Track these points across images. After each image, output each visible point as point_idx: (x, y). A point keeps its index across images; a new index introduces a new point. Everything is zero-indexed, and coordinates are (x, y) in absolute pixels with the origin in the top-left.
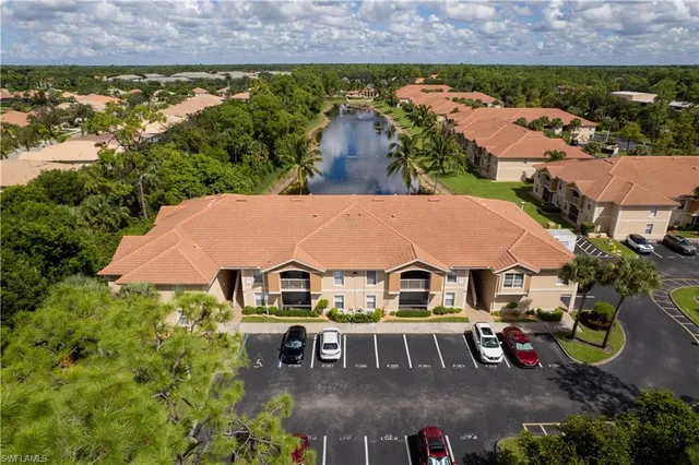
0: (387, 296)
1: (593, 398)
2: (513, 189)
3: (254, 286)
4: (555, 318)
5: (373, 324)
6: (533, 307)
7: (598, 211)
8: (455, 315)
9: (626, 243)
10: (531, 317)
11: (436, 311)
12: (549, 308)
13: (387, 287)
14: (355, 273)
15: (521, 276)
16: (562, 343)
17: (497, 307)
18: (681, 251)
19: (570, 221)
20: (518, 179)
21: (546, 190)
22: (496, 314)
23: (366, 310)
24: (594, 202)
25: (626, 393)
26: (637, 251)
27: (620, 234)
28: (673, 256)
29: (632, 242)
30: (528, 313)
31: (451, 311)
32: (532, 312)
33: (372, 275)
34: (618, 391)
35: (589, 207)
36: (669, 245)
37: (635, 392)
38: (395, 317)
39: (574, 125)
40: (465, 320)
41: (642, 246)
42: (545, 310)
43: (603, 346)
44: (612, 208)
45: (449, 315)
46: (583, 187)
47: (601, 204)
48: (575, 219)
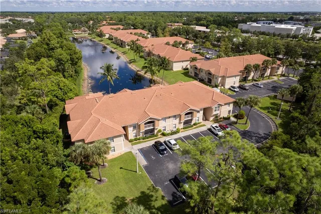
0: (180, 123)
1: (252, 139)
2: (182, 73)
3: (133, 131)
4: (228, 118)
5: (178, 134)
6: (222, 116)
7: (220, 79)
8: (200, 124)
9: (230, 89)
10: (221, 120)
11: (194, 124)
12: (226, 116)
13: (180, 120)
14: (169, 117)
15: (219, 107)
16: (235, 125)
17: (211, 119)
18: (245, 89)
19: (209, 84)
20: (180, 69)
21: (195, 73)
22: (212, 121)
23: (175, 129)
24: (218, 76)
25: (258, 135)
26: (234, 91)
27: (227, 86)
28: (244, 91)
29: (232, 88)
30: (220, 119)
31: (199, 123)
32: (221, 118)
33: (175, 116)
34: (256, 135)
35: (216, 78)
36: (241, 87)
37: (260, 134)
38: (183, 130)
39: (187, 43)
40: (204, 125)
41: (235, 90)
42: (225, 116)
43: (246, 124)
44: (224, 78)
45: (198, 125)
46: (213, 71)
47: (220, 77)
48: (211, 83)
